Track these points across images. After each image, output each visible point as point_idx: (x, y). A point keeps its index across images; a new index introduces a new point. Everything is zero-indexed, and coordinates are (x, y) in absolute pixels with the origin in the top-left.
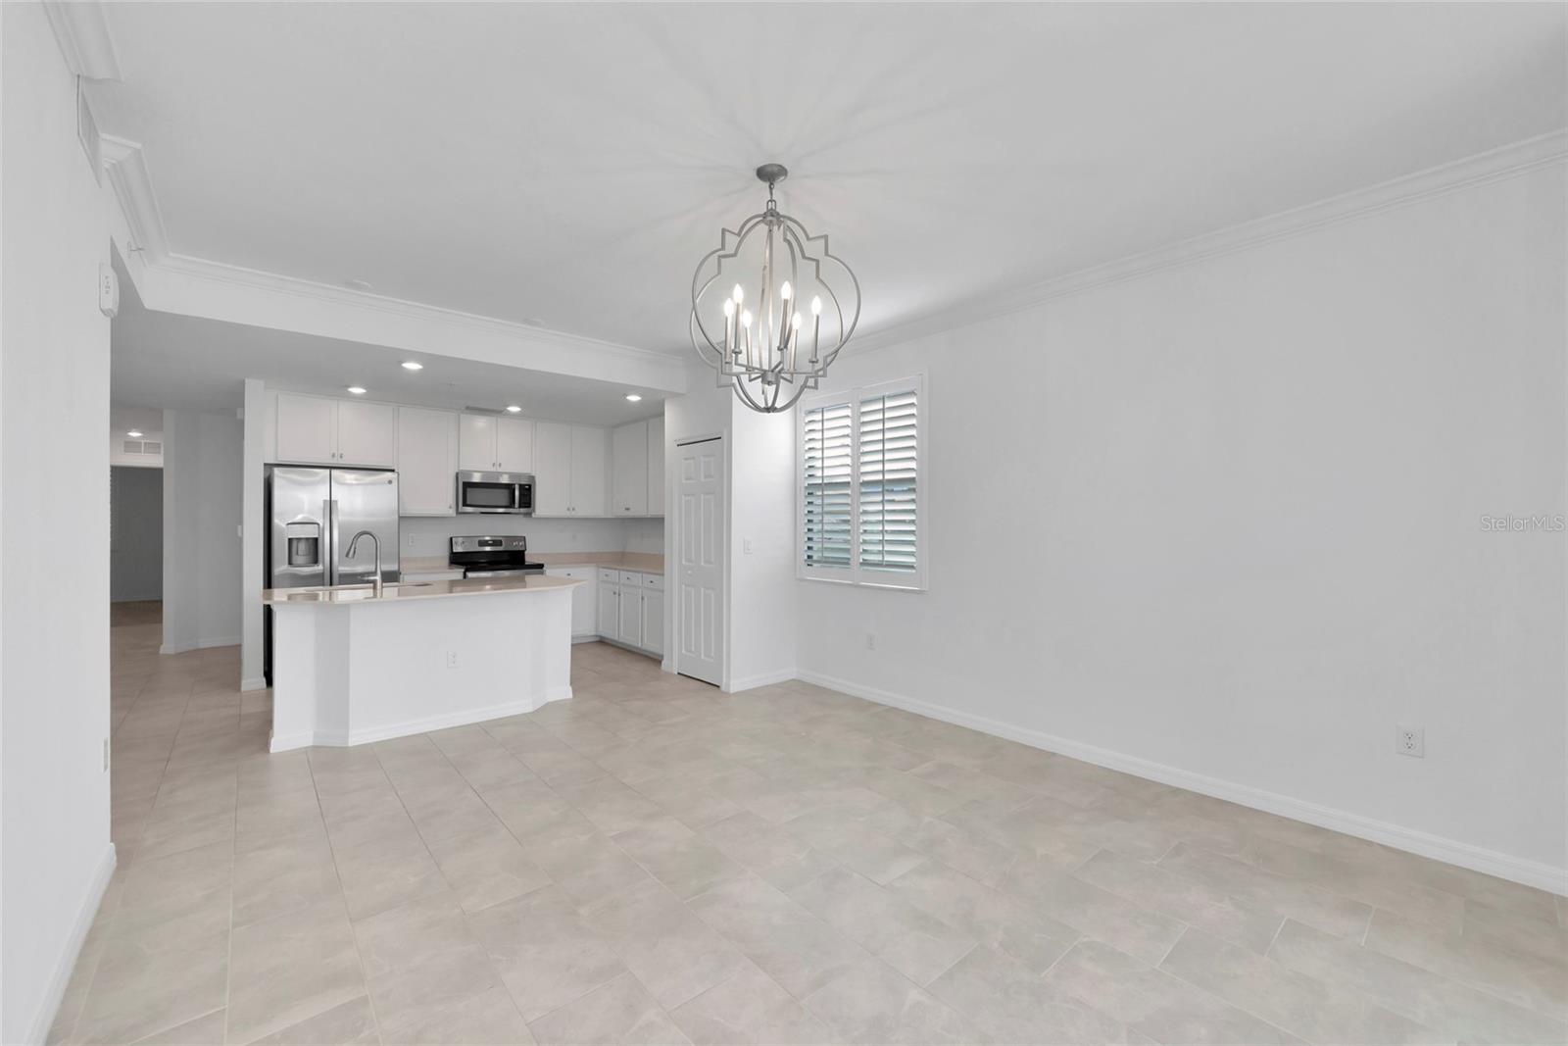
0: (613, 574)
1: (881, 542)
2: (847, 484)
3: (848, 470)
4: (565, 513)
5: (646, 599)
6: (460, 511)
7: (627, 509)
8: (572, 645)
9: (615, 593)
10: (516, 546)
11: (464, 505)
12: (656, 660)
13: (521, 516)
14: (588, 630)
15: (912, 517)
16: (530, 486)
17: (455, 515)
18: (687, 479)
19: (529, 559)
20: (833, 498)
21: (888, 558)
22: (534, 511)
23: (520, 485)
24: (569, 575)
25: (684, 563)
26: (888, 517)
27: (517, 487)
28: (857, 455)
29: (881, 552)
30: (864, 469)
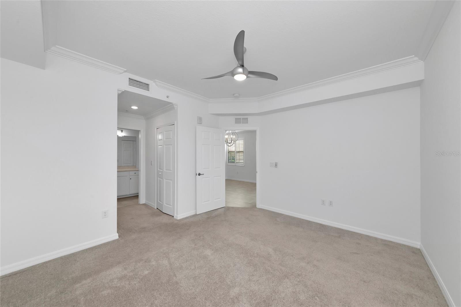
1: (239, 159)
2: (234, 152)
3: (234, 150)
15: (243, 156)
20: (232, 153)
21: (240, 162)
26: (240, 156)
28: (235, 148)
29: (239, 161)
30: (237, 148)
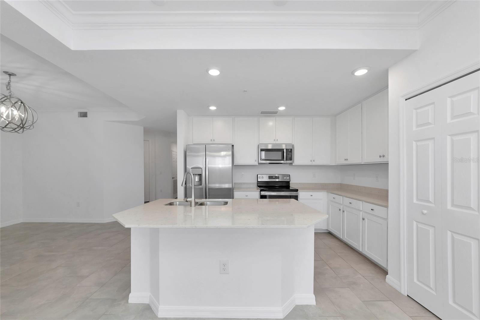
0: (339, 199)
4: (310, 163)
5: (366, 220)
6: (259, 162)
7: (346, 160)
8: (315, 233)
9: (340, 210)
10: (286, 179)
11: (261, 160)
12: (385, 272)
13: (288, 165)
14: (323, 227)
16: (291, 149)
17: (258, 164)
18: (418, 126)
19: (292, 186)
22: (293, 162)
23: (286, 149)
24: (312, 196)
25: (415, 201)
27: (285, 151)
